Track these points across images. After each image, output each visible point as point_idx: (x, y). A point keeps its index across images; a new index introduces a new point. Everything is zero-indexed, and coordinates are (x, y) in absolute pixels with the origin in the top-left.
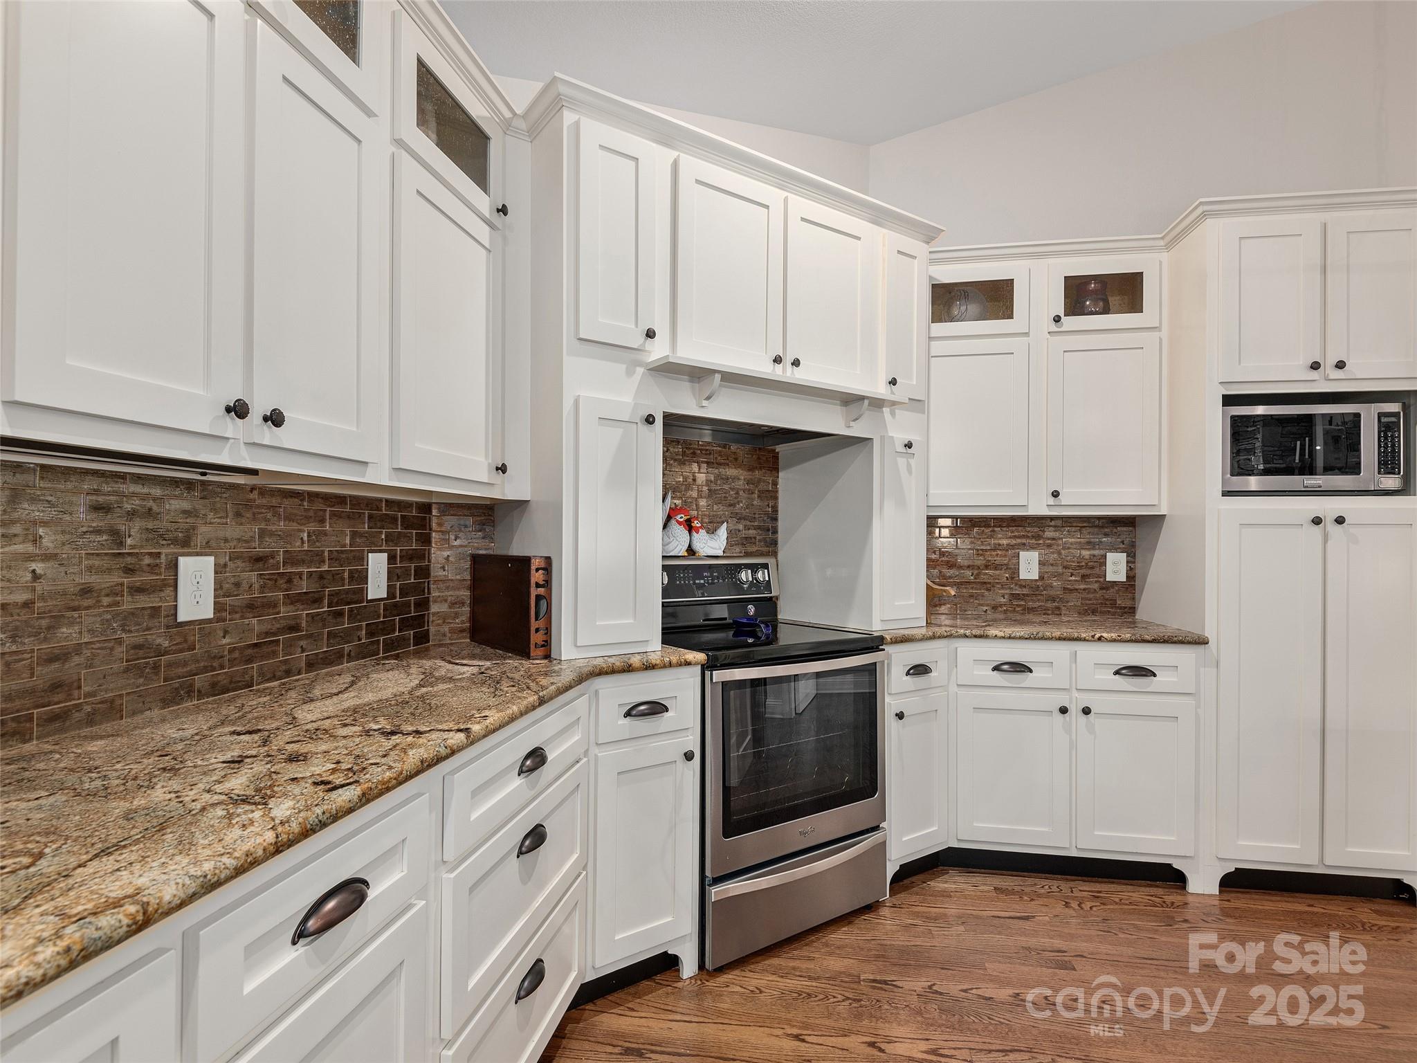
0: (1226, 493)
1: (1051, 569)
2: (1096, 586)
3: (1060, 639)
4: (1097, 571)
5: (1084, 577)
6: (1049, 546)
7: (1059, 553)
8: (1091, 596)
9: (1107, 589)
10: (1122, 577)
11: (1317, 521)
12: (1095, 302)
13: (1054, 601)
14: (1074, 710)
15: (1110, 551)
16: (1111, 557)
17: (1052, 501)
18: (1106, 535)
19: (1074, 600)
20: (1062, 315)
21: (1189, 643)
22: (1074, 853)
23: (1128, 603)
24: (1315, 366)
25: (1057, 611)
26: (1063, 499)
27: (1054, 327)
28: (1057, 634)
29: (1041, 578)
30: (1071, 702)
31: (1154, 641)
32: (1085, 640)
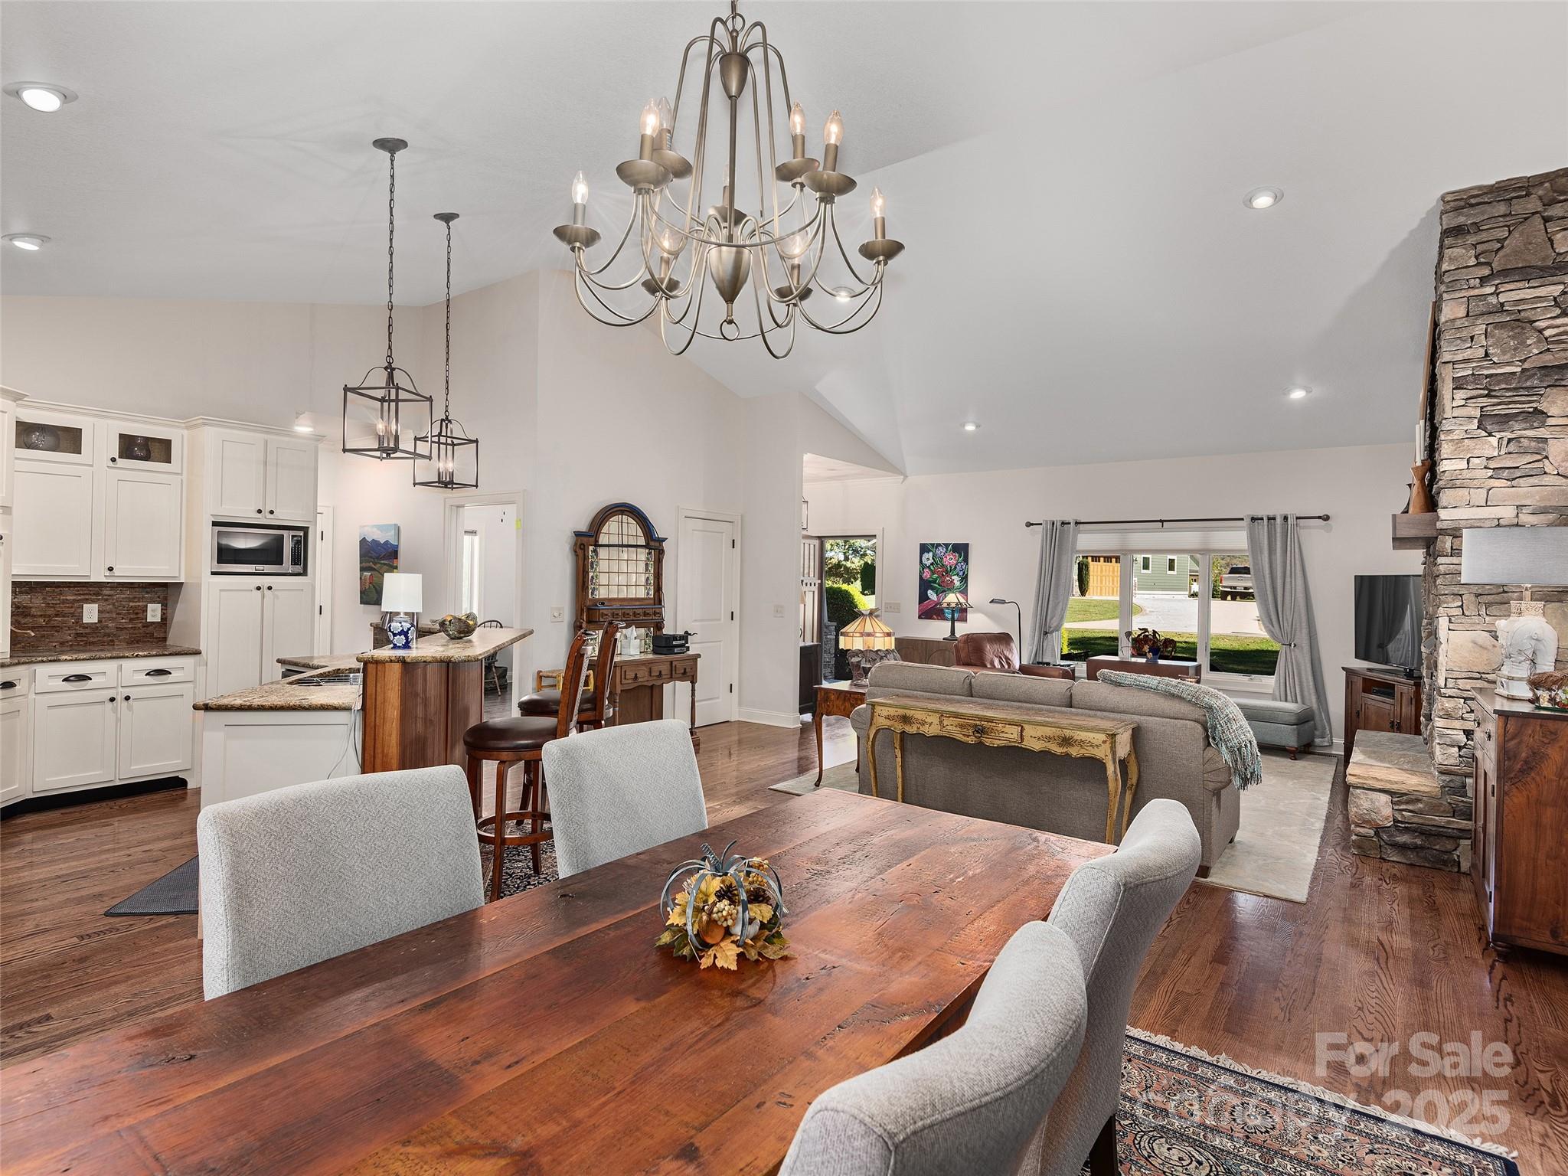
0: (213, 573)
1: (107, 615)
2: (140, 625)
3: (111, 658)
4: (140, 616)
5: (131, 620)
6: (106, 600)
7: (114, 604)
8: (136, 631)
9: (147, 627)
10: (158, 619)
11: (259, 588)
12: (140, 450)
13: (109, 636)
14: (119, 699)
15: (150, 603)
16: (150, 606)
17: (108, 573)
18: (147, 593)
19: (124, 636)
20: (117, 457)
21: (190, 654)
22: (118, 783)
23: (162, 635)
24: (260, 511)
25: (111, 643)
26: (116, 572)
27: (111, 464)
28: (109, 655)
29: (100, 621)
30: (117, 695)
31: (170, 655)
32: (127, 657)
